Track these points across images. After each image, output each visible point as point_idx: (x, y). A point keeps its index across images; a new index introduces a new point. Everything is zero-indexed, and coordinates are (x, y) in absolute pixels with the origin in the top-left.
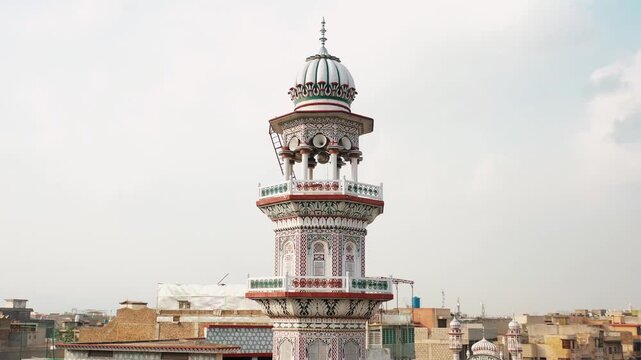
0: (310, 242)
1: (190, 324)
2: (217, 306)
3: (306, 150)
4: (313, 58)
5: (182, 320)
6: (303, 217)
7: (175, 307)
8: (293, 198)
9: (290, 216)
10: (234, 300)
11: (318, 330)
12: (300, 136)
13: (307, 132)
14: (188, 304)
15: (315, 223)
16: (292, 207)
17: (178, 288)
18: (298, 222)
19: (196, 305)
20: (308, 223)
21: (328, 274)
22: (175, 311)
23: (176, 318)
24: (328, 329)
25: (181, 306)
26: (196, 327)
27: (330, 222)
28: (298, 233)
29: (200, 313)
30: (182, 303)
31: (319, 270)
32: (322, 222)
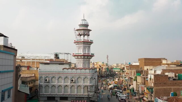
0: (84, 48)
1: (24, 62)
2: (31, 58)
3: (83, 34)
4: (82, 20)
5: (22, 61)
6: (83, 44)
7: (20, 58)
8: (83, 42)
9: (81, 44)
10: (35, 57)
11: (85, 60)
12: (82, 32)
13: (83, 31)
14: (24, 57)
15: (85, 45)
16: (82, 43)
17: (21, 54)
18: (83, 45)
19: (26, 58)
20: (84, 45)
21: (87, 52)
22: (21, 59)
23: (21, 61)
24: (87, 60)
25: (22, 58)
26: (26, 62)
27: (87, 45)
28: (82, 47)
29: (27, 59)
30: (22, 57)
31: (85, 52)
32: (86, 45)
